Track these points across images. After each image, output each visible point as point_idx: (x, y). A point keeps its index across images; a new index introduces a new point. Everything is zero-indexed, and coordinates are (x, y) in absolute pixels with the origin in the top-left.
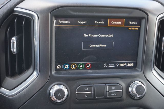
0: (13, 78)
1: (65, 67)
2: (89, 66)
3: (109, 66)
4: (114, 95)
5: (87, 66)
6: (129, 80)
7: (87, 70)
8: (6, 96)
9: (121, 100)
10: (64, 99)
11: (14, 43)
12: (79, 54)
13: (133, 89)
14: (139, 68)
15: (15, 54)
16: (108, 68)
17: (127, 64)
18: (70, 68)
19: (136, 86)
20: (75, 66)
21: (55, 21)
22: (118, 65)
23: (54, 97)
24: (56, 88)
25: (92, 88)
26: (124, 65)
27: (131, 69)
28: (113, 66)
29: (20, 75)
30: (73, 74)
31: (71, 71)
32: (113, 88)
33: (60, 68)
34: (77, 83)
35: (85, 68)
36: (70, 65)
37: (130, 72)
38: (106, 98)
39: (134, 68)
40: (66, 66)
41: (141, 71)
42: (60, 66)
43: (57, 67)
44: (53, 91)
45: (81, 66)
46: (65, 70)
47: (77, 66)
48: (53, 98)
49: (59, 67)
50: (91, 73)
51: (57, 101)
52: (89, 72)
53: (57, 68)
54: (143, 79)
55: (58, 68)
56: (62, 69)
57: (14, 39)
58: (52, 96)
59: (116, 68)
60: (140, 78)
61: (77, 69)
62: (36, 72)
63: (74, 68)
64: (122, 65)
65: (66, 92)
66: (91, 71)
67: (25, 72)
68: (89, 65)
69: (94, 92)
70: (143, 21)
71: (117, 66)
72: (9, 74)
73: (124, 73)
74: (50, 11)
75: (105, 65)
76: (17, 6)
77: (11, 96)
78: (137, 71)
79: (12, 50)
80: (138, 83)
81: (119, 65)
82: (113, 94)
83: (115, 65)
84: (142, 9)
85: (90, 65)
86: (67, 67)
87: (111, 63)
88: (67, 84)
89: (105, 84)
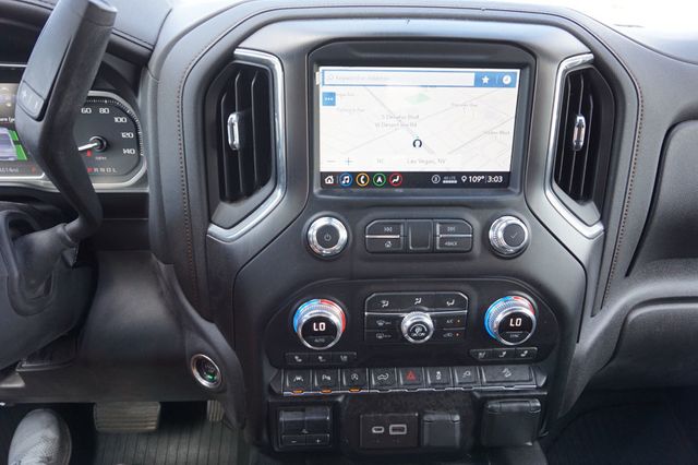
0: (234, 204)
3: (444, 181)
4: (452, 244)
6: (488, 214)
7: (392, 189)
9: (469, 258)
10: (338, 247)
11: (233, 124)
13: (497, 233)
14: (515, 187)
15: (236, 151)
16: (441, 185)
17: (488, 178)
18: (354, 184)
19: (504, 225)
20: (365, 179)
22: (464, 178)
23: (316, 243)
24: (321, 223)
25: (402, 227)
27: (495, 189)
28: (453, 182)
29: (248, 198)
30: (360, 194)
31: (355, 190)
32: (451, 229)
33: (332, 183)
34: (368, 214)
35: (388, 185)
37: (492, 195)
38: (434, 251)
39: (503, 187)
40: (345, 178)
41: (520, 193)
42: (332, 177)
43: (326, 180)
44: (313, 233)
45: (379, 180)
46: (343, 187)
47: (371, 178)
48: (316, 247)
49: (329, 181)
51: (324, 252)
52: (396, 193)
53: (326, 183)
54: (522, 212)
56: (336, 185)
57: (233, 117)
59: (460, 185)
60: (516, 209)
61: (371, 185)
62: (280, 187)
63: (363, 182)
64: (475, 178)
65: (343, 235)
66: (401, 191)
67: (259, 191)
69: (406, 236)
70: (526, 73)
72: (227, 196)
74: (308, 51)
75: (434, 179)
76: (240, 46)
78: (510, 193)
79: (230, 142)
80: (510, 220)
81: (468, 179)
82: (449, 244)
83: (459, 179)
85: (400, 178)
86: (348, 181)
87: (450, 175)
88: (346, 218)
89: (432, 219)
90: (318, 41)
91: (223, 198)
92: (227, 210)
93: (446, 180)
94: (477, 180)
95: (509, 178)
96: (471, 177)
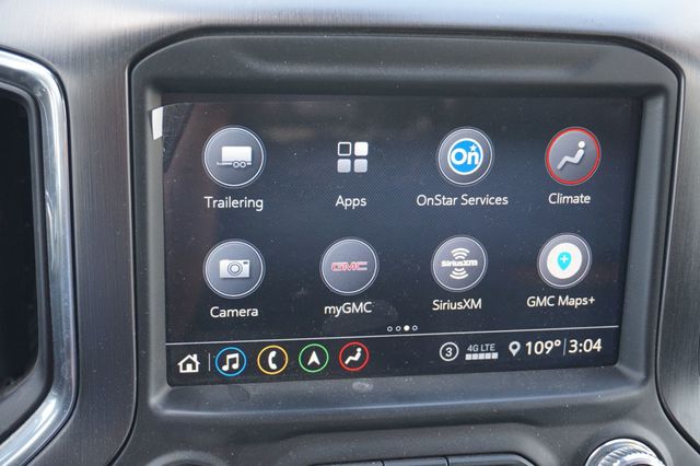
1: (222, 362)
2: (358, 355)
3: (468, 357)
5: (344, 360)
6: (576, 435)
7: (344, 381)
12: (303, 291)
14: (634, 367)
16: (461, 367)
17: (569, 345)
18: (251, 372)
20: (279, 360)
21: (158, 115)
22: (515, 347)
26: (548, 346)
27: (587, 369)
28: (488, 356)
30: (267, 402)
31: (255, 389)
33: (197, 370)
34: (291, 453)
35: (335, 370)
36: (250, 352)
37: (584, 390)
39: (606, 362)
40: (229, 357)
41: (645, 380)
42: (194, 358)
43: (181, 364)
45: (314, 358)
46: (224, 380)
47: (293, 357)
49: (189, 366)
50: (366, 393)
52: (356, 393)
53: (181, 371)
54: (654, 426)
55: (185, 368)
56: (207, 376)
59: (506, 364)
61: (293, 373)
62: (60, 394)
63: (273, 366)
64: (539, 346)
66: (367, 386)
68: (359, 350)
70: (655, 109)
71: (514, 352)
73: (549, 393)
74: (131, 55)
75: (445, 352)
78: (623, 379)
81: (524, 348)
83: (502, 348)
84: (651, 39)
85: (363, 352)
86: (235, 366)
87: (480, 341)
89: (446, 456)
90: (159, 31)
93: (473, 352)
94: (545, 350)
95: (618, 346)
96: (529, 344)
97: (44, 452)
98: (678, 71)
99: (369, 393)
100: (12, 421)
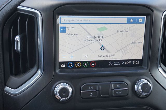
0: (17, 77)
3: (114, 64)
4: (119, 93)
5: (91, 65)
6: (134, 78)
7: (91, 69)
8: (11, 95)
9: (127, 99)
10: (68, 97)
11: (17, 41)
13: (139, 87)
14: (145, 66)
15: (19, 53)
16: (113, 66)
18: (74, 67)
19: (141, 84)
22: (123, 63)
23: (58, 95)
24: (60, 86)
25: (97, 86)
27: (136, 67)
28: (118, 64)
29: (24, 74)
30: (77, 72)
31: (75, 70)
32: (118, 86)
34: (82, 81)
37: (136, 70)
38: (111, 96)
39: (140, 66)
40: (70, 64)
41: (147, 69)
42: (64, 64)
44: (57, 90)
45: (86, 64)
46: (69, 68)
47: (82, 64)
48: (58, 97)
49: (63, 66)
51: (62, 99)
56: (66, 67)
57: (17, 37)
58: (56, 94)
59: (121, 66)
60: (146, 76)
61: (82, 67)
62: (40, 70)
63: (78, 66)
64: (127, 62)
65: (70, 90)
66: (95, 69)
67: (30, 71)
69: (99, 90)
70: (149, 18)
71: (123, 64)
72: (14, 73)
73: (129, 71)
75: (110, 63)
76: (20, 5)
77: (16, 94)
78: (143, 69)
79: (16, 49)
80: (144, 81)
81: (125, 63)
83: (120, 63)
85: (95, 63)
86: (71, 66)
87: (116, 61)
88: (72, 83)
89: (110, 82)
91: (12, 74)
92: (14, 79)
93: (115, 64)
94: (129, 63)
95: (142, 62)
96: (126, 62)
97: (38, 81)
98: (153, 11)
99: (96, 71)
100: (32, 75)
